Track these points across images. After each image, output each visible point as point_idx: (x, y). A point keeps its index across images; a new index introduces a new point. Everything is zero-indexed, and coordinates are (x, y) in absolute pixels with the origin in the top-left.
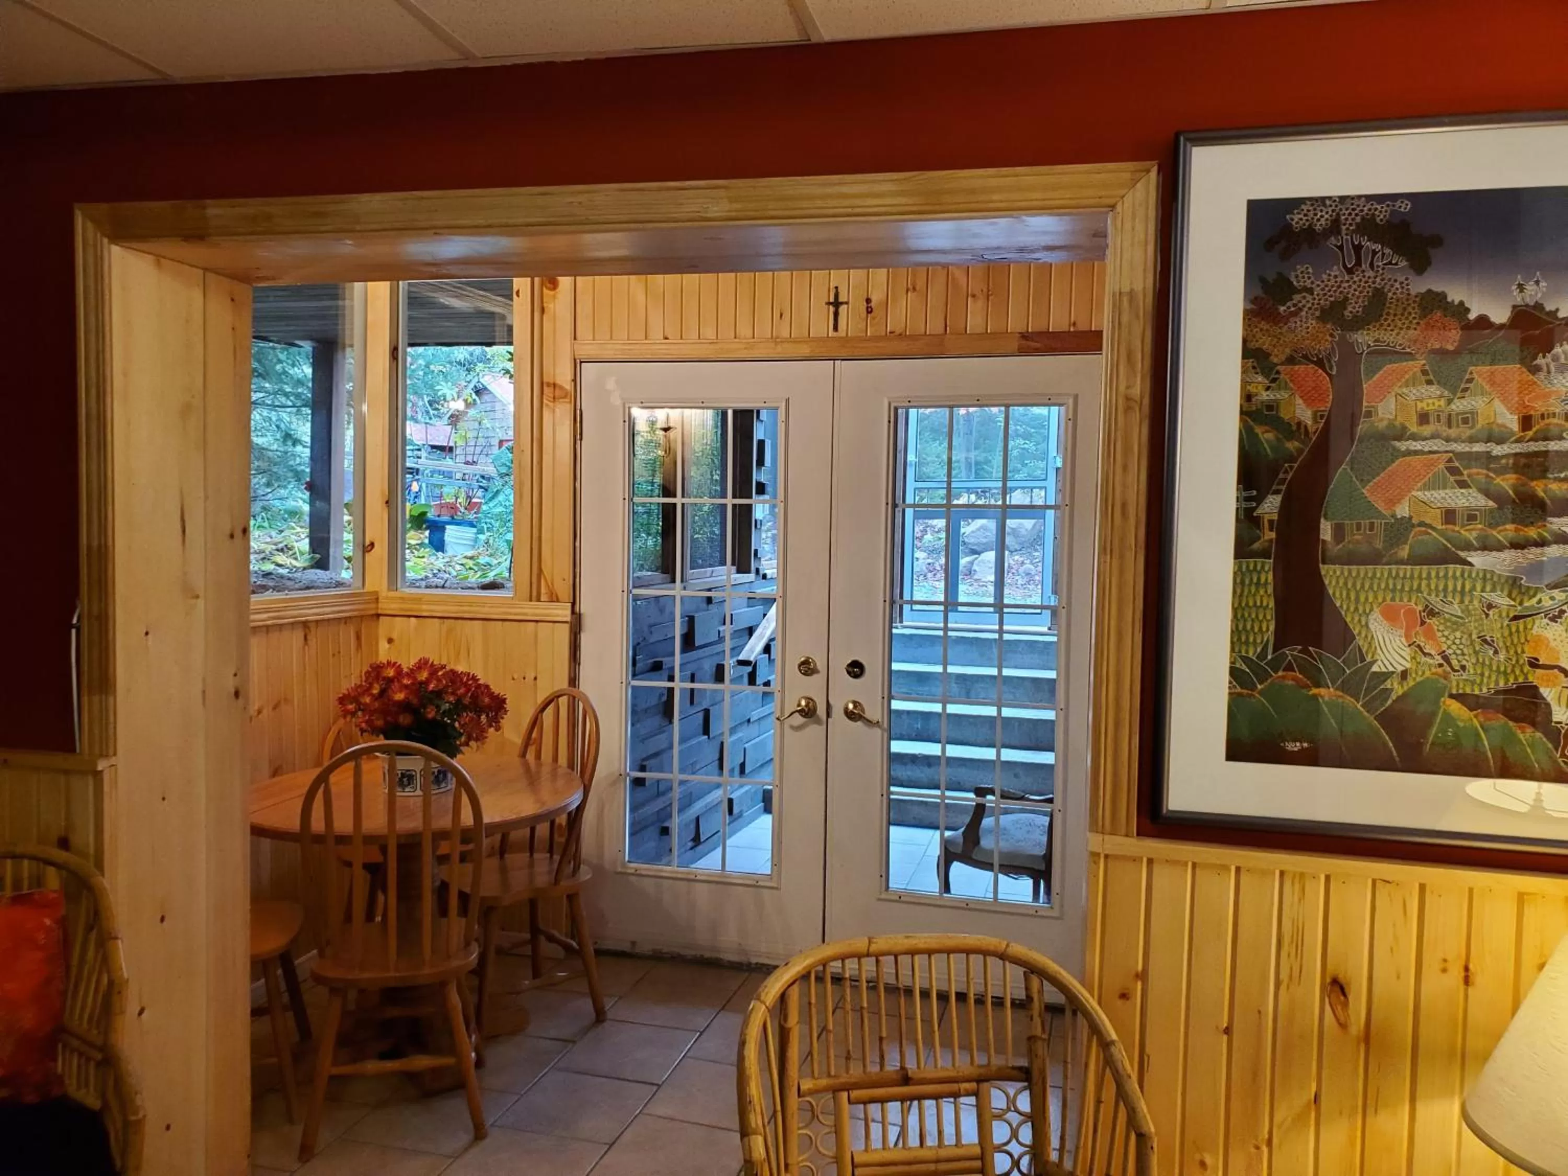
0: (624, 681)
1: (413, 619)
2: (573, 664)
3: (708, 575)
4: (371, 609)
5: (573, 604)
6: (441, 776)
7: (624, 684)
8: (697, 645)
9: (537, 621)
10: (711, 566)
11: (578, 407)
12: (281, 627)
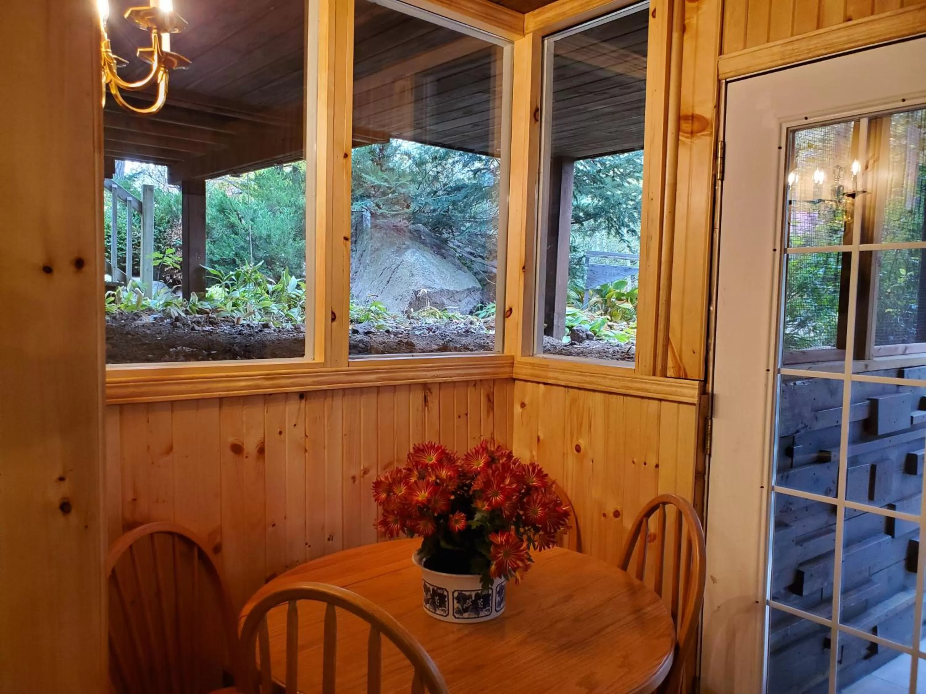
0: (765, 485)
1: (542, 386)
2: (701, 454)
3: (900, 351)
4: (504, 373)
5: (705, 382)
6: (480, 602)
7: (765, 490)
8: (881, 432)
9: (660, 400)
10: (904, 342)
11: (721, 138)
12: (395, 388)
